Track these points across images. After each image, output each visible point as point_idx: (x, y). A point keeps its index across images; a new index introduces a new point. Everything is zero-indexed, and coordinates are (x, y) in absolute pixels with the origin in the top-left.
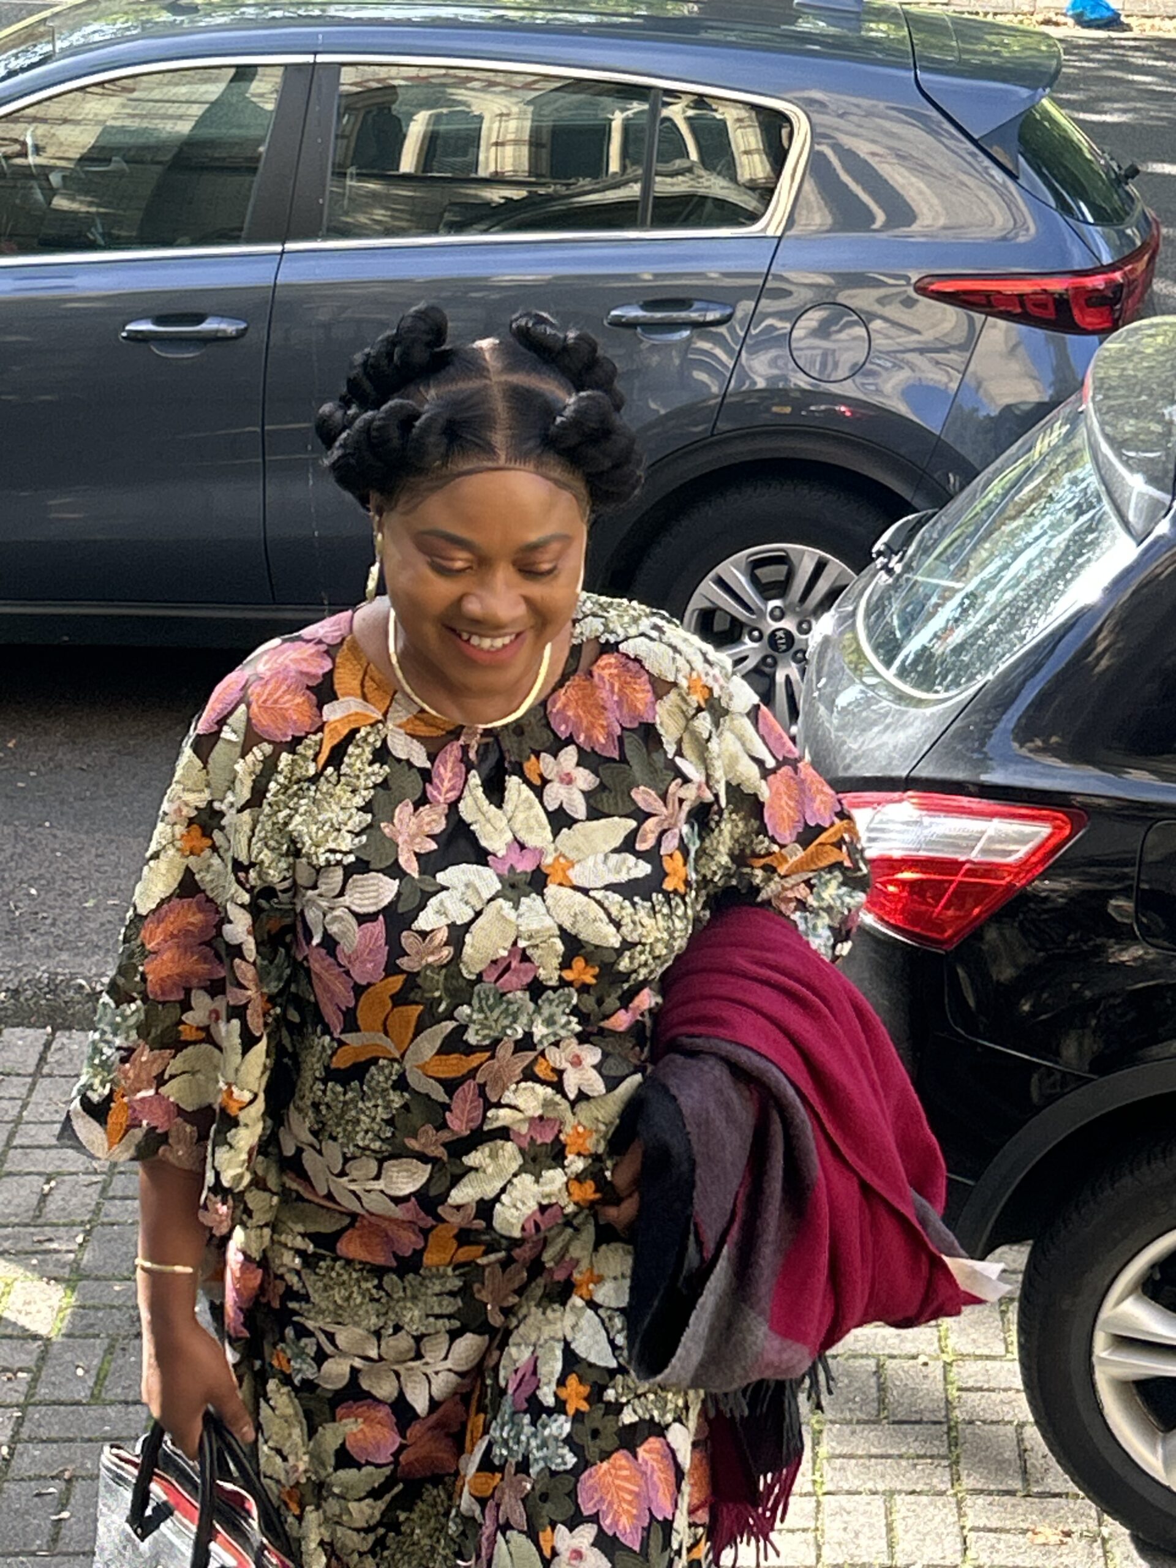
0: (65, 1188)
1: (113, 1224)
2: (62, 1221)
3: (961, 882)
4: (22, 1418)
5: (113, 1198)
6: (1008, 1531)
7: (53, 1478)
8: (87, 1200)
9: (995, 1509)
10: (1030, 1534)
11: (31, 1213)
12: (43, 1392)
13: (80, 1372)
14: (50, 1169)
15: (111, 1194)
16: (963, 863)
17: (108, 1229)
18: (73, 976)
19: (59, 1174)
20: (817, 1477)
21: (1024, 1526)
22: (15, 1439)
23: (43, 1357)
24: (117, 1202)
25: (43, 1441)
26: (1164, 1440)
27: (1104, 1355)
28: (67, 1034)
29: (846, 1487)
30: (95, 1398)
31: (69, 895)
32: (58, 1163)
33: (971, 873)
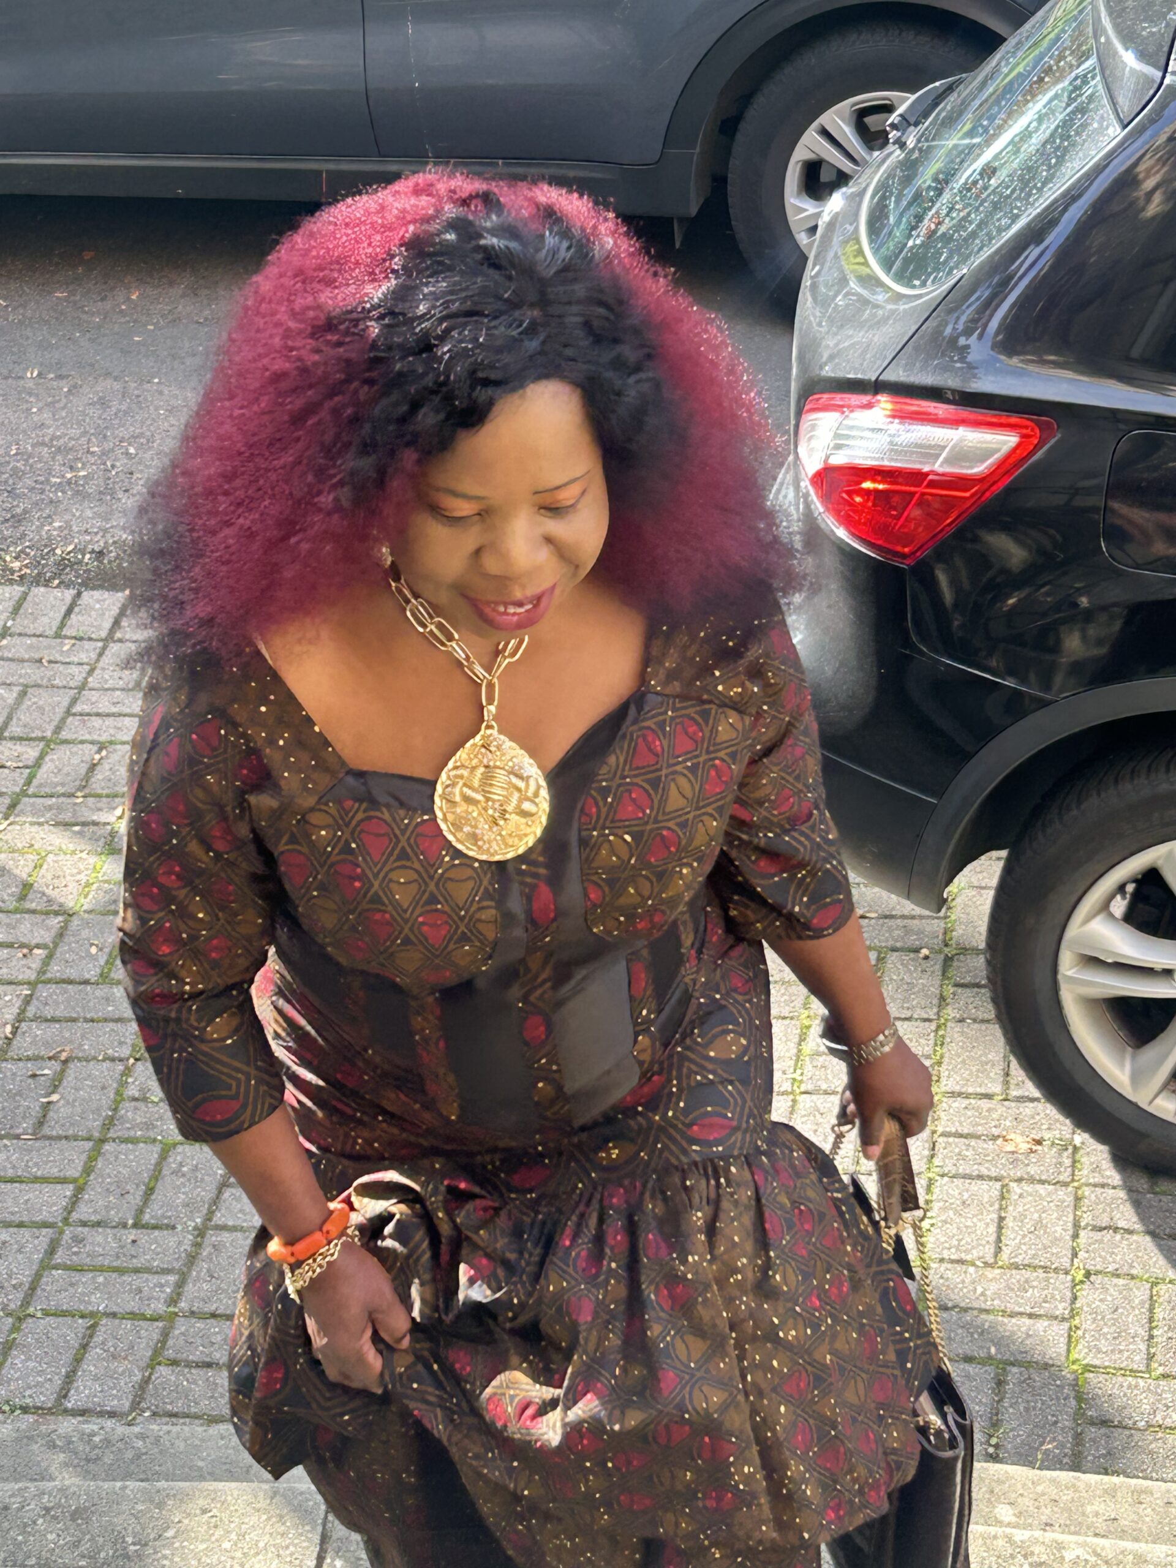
0: (111, 757)
2: (105, 792)
3: (923, 494)
4: (31, 996)
6: (978, 1137)
7: (50, 1058)
9: (969, 1113)
10: (1000, 1141)
11: (77, 783)
12: (55, 970)
13: (94, 950)
14: (104, 738)
16: (927, 474)
19: (111, 743)
20: (797, 1076)
21: (995, 1132)
22: (20, 1018)
23: (61, 935)
25: (47, 1020)
26: (1133, 1057)
27: (1069, 973)
30: (104, 977)
32: (112, 731)
33: (932, 484)
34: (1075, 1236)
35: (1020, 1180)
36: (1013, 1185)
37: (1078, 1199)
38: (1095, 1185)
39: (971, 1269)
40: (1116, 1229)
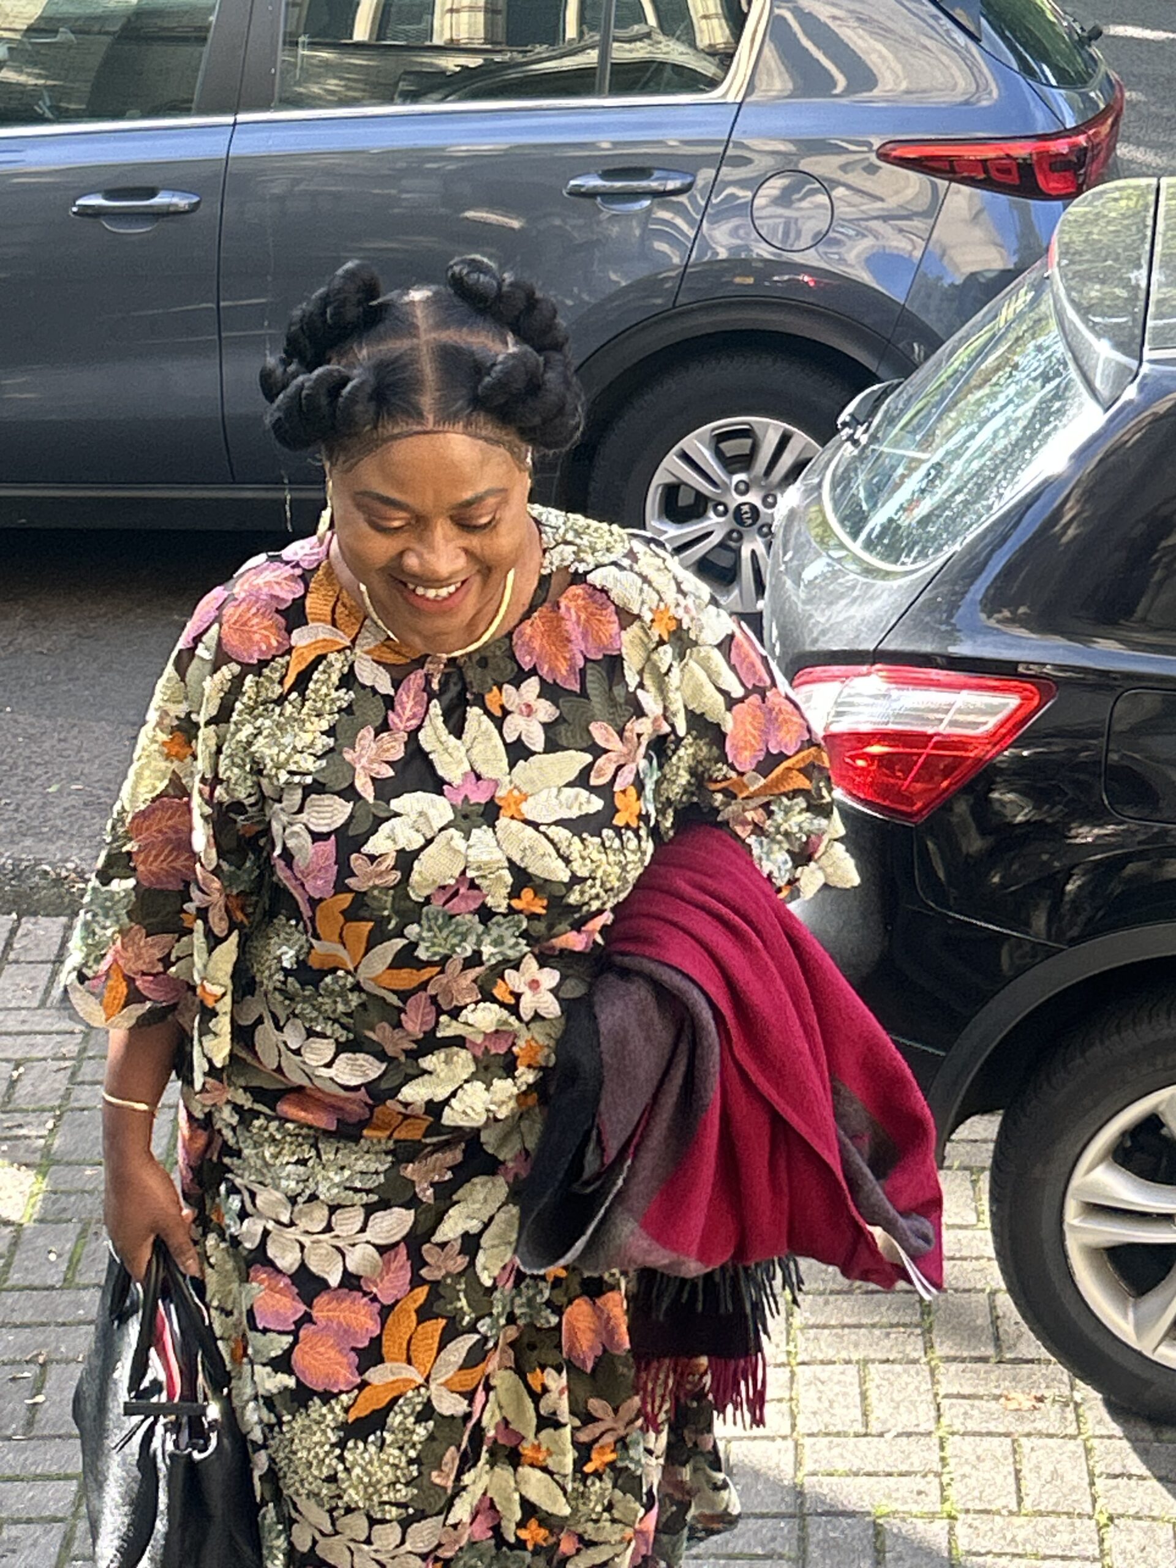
0: (34, 1073)
1: (83, 1110)
2: (31, 1107)
3: (929, 755)
5: (83, 1083)
6: (981, 1398)
7: (27, 1362)
8: (57, 1085)
9: (968, 1375)
10: (1002, 1400)
12: (16, 1277)
13: (52, 1257)
14: (17, 1056)
15: (79, 1079)
16: (931, 736)
17: (78, 1114)
18: (38, 861)
19: (28, 1060)
20: (791, 1348)
21: (997, 1392)
23: (15, 1243)
24: (86, 1087)
25: (16, 1326)
26: (1135, 1306)
27: (1076, 1222)
28: (33, 920)
29: (820, 1357)
30: (68, 1283)
31: (32, 781)
32: (26, 1049)
33: (939, 745)
34: (1092, 1484)
35: (1028, 1435)
36: (1023, 1441)
37: (1088, 1451)
38: (1102, 1437)
39: (997, 1518)
40: (1130, 1477)
